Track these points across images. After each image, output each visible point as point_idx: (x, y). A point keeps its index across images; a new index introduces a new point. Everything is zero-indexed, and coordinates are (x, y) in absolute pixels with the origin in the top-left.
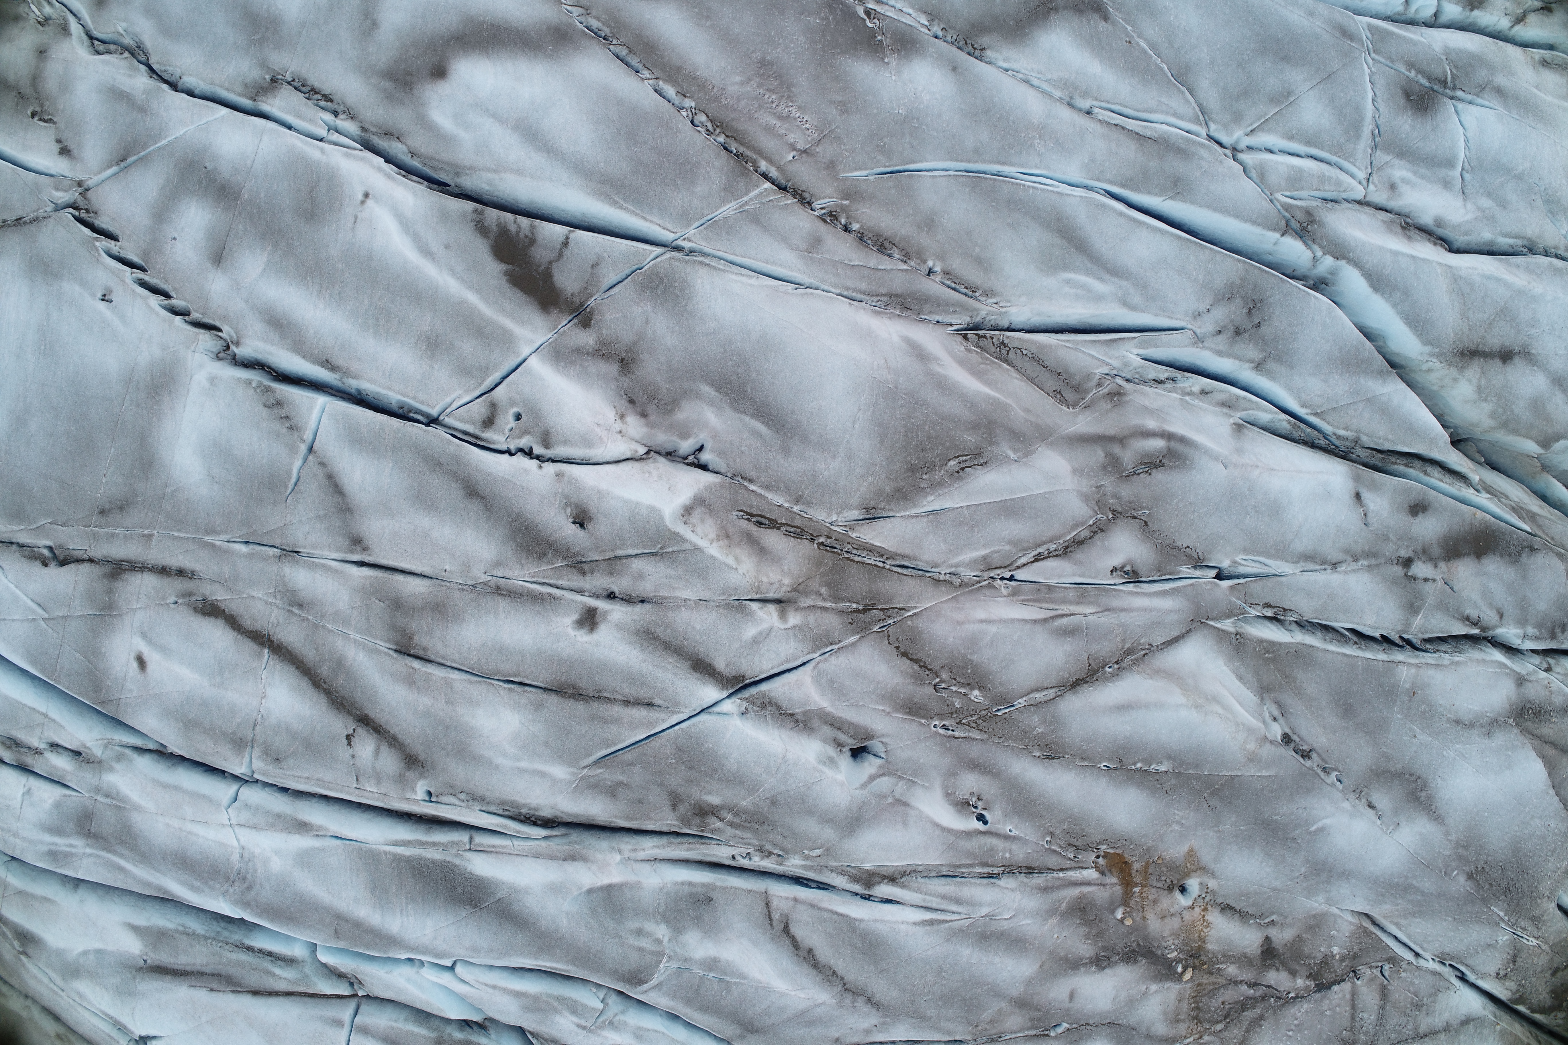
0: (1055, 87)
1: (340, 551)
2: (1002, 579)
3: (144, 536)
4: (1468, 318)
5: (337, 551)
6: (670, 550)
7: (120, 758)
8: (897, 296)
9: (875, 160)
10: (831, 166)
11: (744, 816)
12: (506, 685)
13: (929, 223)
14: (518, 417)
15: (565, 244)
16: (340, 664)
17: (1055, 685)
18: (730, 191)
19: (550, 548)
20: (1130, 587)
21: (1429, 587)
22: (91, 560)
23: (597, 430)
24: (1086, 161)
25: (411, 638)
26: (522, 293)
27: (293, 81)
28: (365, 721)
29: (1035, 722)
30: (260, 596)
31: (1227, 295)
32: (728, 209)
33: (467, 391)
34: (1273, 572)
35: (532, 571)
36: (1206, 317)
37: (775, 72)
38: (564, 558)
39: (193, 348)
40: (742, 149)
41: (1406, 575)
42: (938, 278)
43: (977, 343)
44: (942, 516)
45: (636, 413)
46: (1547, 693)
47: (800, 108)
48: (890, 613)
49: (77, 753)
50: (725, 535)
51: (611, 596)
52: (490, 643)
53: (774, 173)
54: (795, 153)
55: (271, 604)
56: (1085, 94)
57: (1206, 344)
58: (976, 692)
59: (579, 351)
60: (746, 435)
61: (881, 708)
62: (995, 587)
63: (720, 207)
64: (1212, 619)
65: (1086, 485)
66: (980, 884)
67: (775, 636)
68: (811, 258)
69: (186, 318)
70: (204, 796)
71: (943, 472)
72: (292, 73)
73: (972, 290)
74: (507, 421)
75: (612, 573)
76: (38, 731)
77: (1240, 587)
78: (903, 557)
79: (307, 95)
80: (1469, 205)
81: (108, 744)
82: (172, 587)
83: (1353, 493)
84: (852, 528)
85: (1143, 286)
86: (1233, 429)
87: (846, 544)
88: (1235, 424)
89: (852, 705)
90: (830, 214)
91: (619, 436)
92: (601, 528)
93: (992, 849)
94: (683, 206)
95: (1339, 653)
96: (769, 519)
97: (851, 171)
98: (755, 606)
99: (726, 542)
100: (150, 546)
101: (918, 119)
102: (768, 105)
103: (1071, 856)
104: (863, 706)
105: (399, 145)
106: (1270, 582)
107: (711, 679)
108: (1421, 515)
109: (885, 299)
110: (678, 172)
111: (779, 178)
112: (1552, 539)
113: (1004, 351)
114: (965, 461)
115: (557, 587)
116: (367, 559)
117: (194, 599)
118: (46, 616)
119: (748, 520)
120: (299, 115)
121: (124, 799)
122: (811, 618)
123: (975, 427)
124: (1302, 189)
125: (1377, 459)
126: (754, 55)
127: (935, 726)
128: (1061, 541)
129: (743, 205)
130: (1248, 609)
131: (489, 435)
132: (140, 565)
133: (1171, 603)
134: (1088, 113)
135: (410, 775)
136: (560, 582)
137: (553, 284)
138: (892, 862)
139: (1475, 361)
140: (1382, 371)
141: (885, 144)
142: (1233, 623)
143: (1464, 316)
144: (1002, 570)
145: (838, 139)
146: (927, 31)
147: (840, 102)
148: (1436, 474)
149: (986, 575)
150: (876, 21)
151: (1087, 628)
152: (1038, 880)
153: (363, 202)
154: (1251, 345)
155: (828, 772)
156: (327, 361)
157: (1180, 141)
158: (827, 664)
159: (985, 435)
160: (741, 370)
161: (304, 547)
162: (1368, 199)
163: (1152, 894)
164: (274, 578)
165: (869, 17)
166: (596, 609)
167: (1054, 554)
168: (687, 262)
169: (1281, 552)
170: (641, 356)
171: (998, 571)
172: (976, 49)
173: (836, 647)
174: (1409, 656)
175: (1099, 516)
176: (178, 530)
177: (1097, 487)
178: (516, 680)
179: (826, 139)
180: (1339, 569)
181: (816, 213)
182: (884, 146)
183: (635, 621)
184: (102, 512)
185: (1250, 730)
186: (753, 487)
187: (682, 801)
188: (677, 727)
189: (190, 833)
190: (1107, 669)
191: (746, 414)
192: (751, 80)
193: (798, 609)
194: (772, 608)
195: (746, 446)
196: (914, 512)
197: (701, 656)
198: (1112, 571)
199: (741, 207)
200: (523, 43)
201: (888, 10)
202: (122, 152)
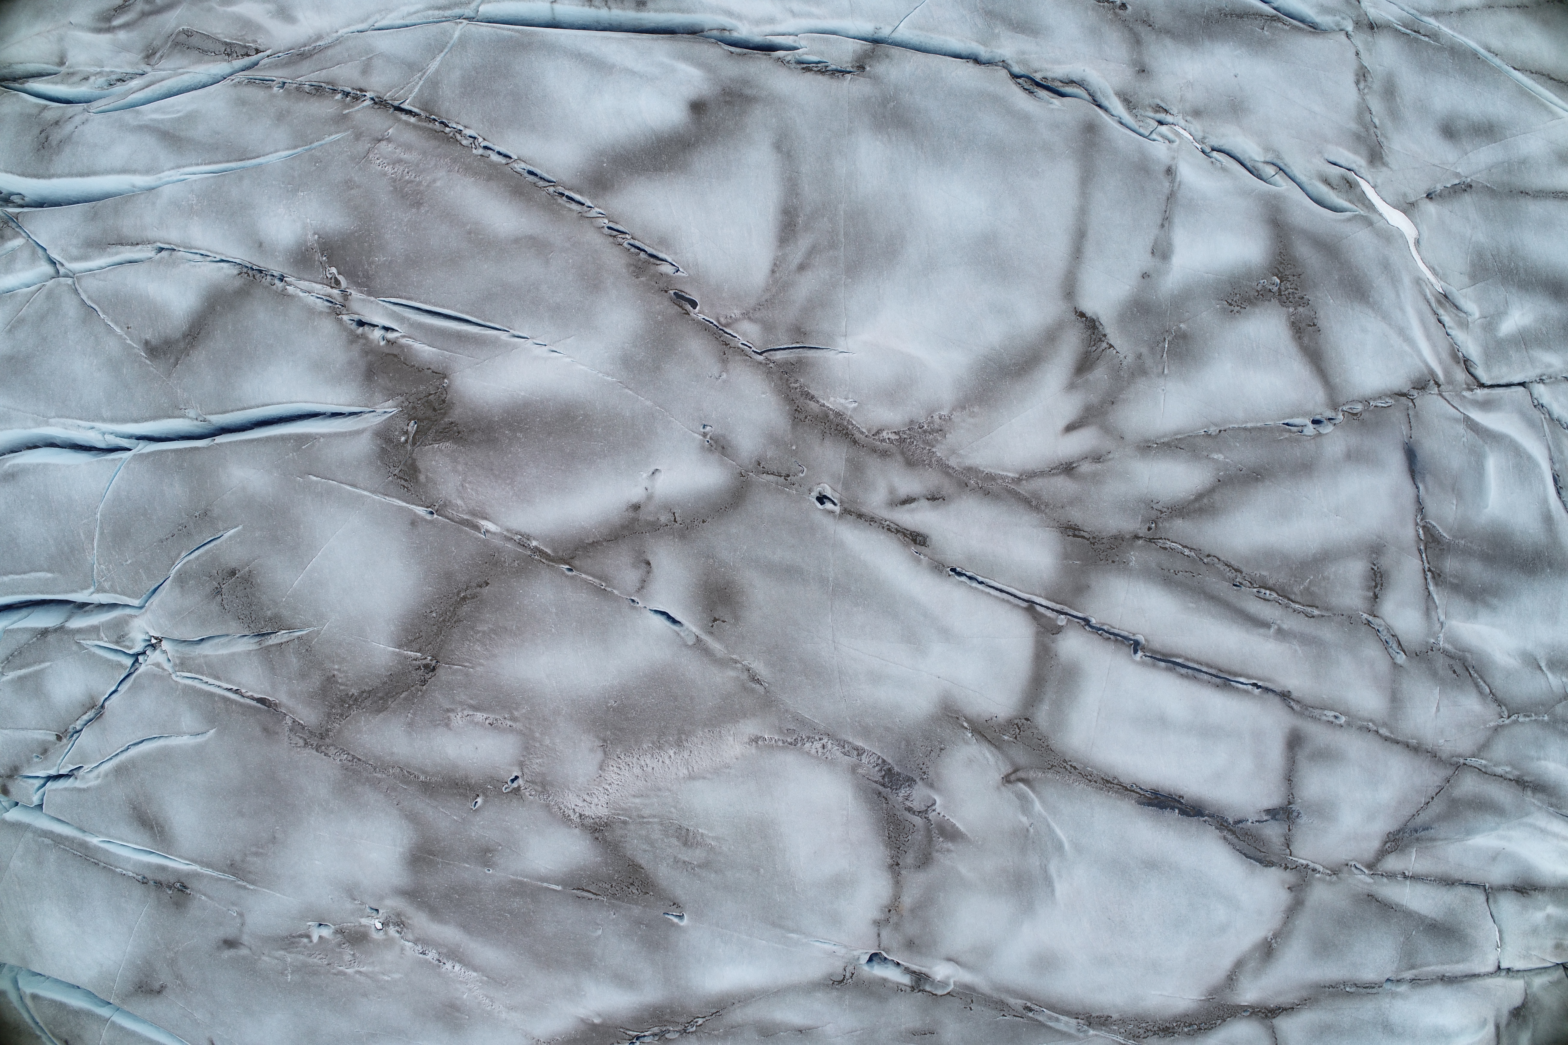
0: (182, 258)
8: (307, 59)
9: (323, 151)
10: (358, 136)
13: (281, 117)
18: (434, 83)
27: (843, 75)
31: (62, 144)
32: (433, 67)
36: (78, 123)
37: (408, 199)
40: (431, 125)
42: (277, 84)
43: (248, 49)
47: (385, 174)
53: (404, 117)
54: (387, 136)
56: (160, 261)
63: (439, 65)
68: (367, 53)
72: (845, 81)
73: (251, 82)
79: (828, 69)
85: (124, 126)
86: (67, 60)
90: (358, 99)
94: (466, 52)
97: (342, 137)
101: (288, 191)
102: (411, 168)
110: (476, 82)
111: (398, 114)
129: (422, 76)
134: (160, 249)
141: (315, 165)
145: (352, 158)
146: (286, 279)
147: (352, 189)
150: (329, 276)
157: (92, 255)
165: (336, 280)
172: (246, 273)
179: (363, 156)
181: (368, 96)
192: (428, 186)
199: (424, 73)
200: (628, 159)
201: (321, 290)
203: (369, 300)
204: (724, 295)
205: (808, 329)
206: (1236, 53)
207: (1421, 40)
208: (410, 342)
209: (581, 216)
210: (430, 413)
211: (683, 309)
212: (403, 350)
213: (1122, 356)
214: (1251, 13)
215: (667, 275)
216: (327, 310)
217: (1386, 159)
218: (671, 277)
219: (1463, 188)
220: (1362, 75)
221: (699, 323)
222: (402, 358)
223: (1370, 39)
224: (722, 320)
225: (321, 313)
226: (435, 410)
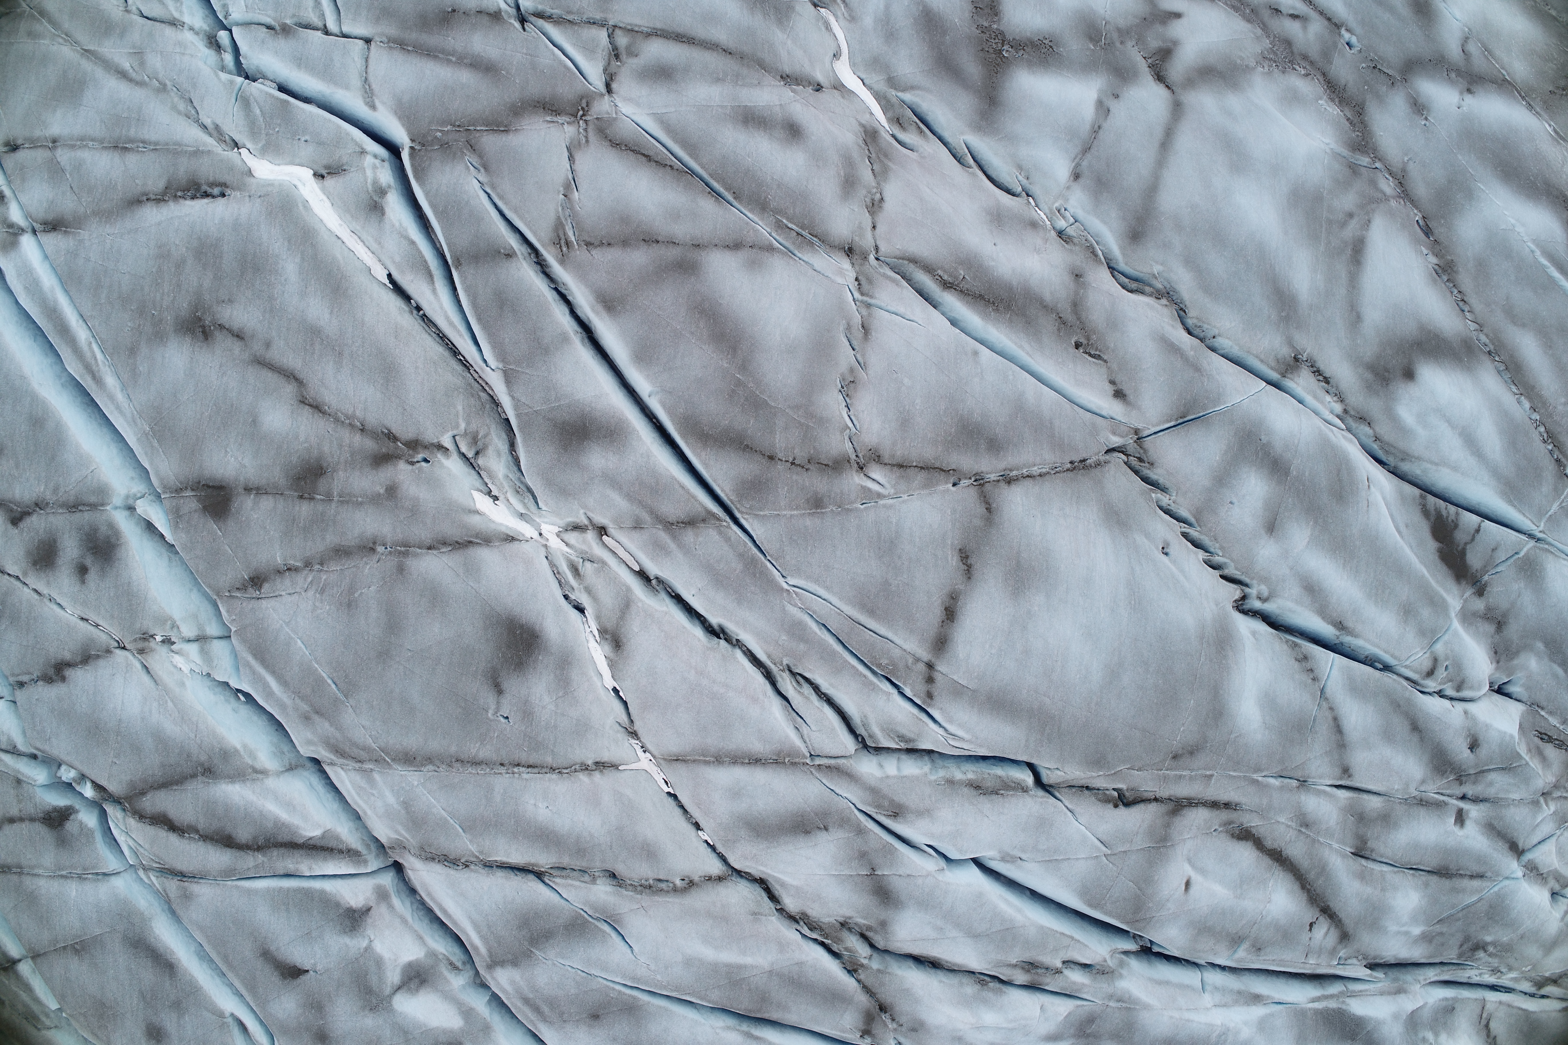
1: (1335, 779)
3: (1206, 776)
5: (1330, 778)
6: (1513, 765)
12: (1410, 872)
14: (1446, 669)
15: (1478, 530)
16: (1323, 869)
18: (1556, 493)
19: (1451, 768)
22: (1157, 800)
25: (1364, 844)
26: (1446, 567)
27: (1308, 361)
28: (1326, 910)
30: (1282, 821)
32: (1557, 507)
35: (1438, 785)
38: (1455, 774)
49: (1091, 967)
51: (1463, 797)
55: (1288, 826)
59: (1476, 615)
63: (1553, 505)
67: (1545, 821)
69: (1220, 572)
72: (1308, 354)
74: (1441, 673)
79: (1315, 376)
81: (1114, 953)
92: (1482, 751)
96: (1549, 736)
98: (1541, 800)
100: (1209, 785)
105: (1367, 429)
115: (1449, 796)
116: (1350, 784)
117: (1233, 827)
118: (1109, 853)
119: (1540, 737)
120: (1316, 397)
121: (1135, 1002)
122: (1558, 804)
132: (1197, 802)
135: (1338, 947)
136: (1446, 791)
137: (1465, 561)
158: (1562, 836)
160: (1563, 634)
161: (1314, 778)
166: (1461, 810)
170: (1510, 620)
176: (1234, 771)
178: (1417, 867)
183: (1484, 816)
184: (1175, 757)
189: (1187, 1020)
191: (1556, 663)
193: (1554, 799)
195: (1546, 683)
197: (1514, 839)
200: (1453, 354)
202: (1182, 409)
204: (1399, 223)
205: (1348, 170)
206: (993, 263)
207: (797, 226)
209: (1480, 327)
211: (1425, 222)
213: (1136, 48)
214: (972, 297)
215: (1433, 254)
217: (862, 130)
218: (1431, 252)
219: (788, 79)
220: (875, 206)
221: (1417, 208)
223: (857, 239)
224: (1402, 202)
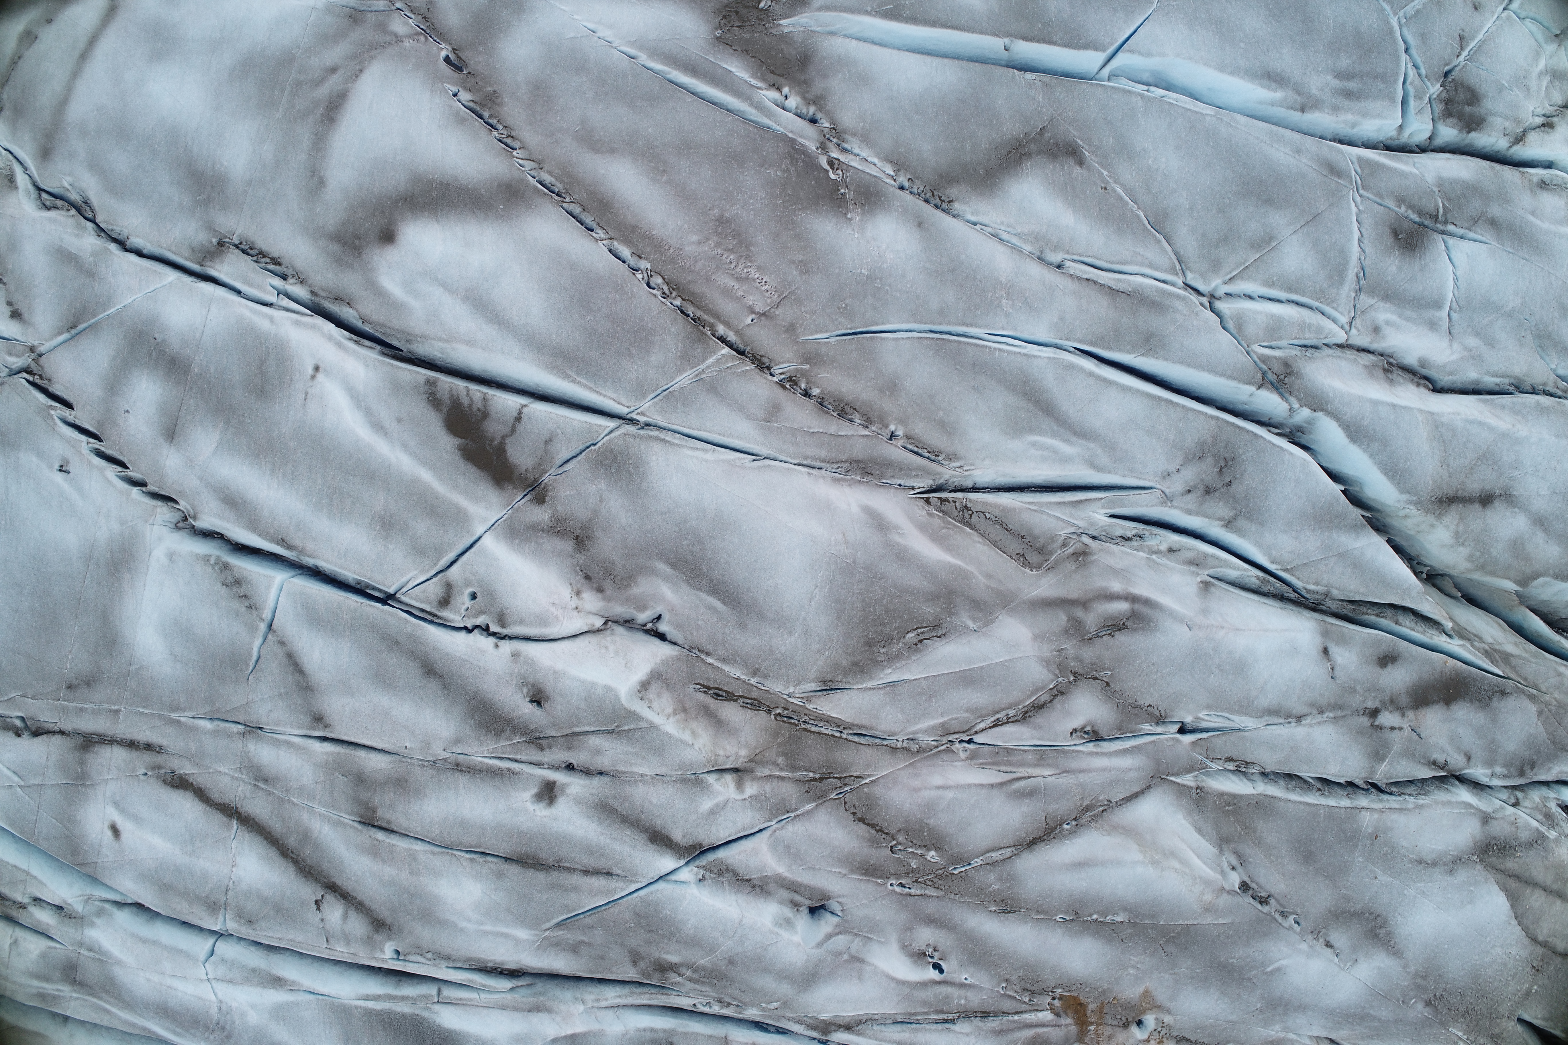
0: (1026, 241)
1: (303, 728)
2: (961, 741)
3: (111, 711)
4: (1448, 465)
5: (299, 728)
6: (626, 728)
7: (100, 913)
8: (858, 462)
9: (836, 323)
10: (791, 329)
11: (703, 973)
12: (468, 856)
13: (892, 387)
14: (474, 596)
15: (518, 419)
16: (306, 836)
17: (1011, 844)
18: (686, 359)
19: (508, 725)
20: (1090, 747)
21: (1395, 736)
22: (62, 732)
23: (553, 609)
24: (1055, 320)
25: (374, 812)
26: (476, 468)
27: (241, 243)
28: (332, 888)
29: (992, 880)
30: (227, 771)
31: (1198, 455)
32: (685, 378)
33: (422, 572)
34: (1237, 726)
35: (491, 748)
36: (1176, 477)
37: (733, 231)
38: (522, 735)
39: (151, 521)
40: (699, 313)
41: (1372, 725)
42: (900, 443)
43: (939, 507)
44: (900, 688)
45: (592, 588)
46: (1513, 829)
47: (759, 268)
48: (847, 780)
49: (60, 908)
50: (682, 709)
51: (570, 767)
52: (451, 818)
53: (732, 337)
54: (753, 316)
55: (237, 779)
56: (1056, 248)
57: (1174, 503)
58: (933, 853)
59: (534, 528)
60: (703, 610)
61: (838, 870)
62: (953, 751)
63: (676, 376)
64: (1173, 775)
65: (1047, 650)
66: (936, 1030)
67: (732, 807)
68: (769, 428)
69: (144, 489)
70: (182, 951)
71: (900, 645)
72: (239, 236)
73: (934, 455)
74: (463, 601)
75: (569, 748)
76: (21, 887)
77: (1202, 742)
78: (860, 727)
79: (255, 258)
80: (1456, 346)
81: (88, 899)
82: (141, 761)
83: (1321, 648)
84: (809, 700)
85: (1111, 448)
86: (1200, 588)
87: (802, 715)
88: (1202, 582)
89: (809, 868)
90: (790, 379)
91: (575, 613)
92: (558, 707)
93: (947, 997)
94: (637, 378)
95: (1301, 803)
96: (725, 691)
97: (812, 335)
98: (711, 779)
99: (683, 715)
100: (117, 721)
101: (881, 280)
102: (726, 266)
103: (1027, 999)
104: (820, 869)
105: (350, 310)
106: (1233, 737)
107: (668, 850)
108: (1390, 665)
109: (845, 465)
110: (632, 340)
111: (738, 343)
112: (1525, 679)
113: (967, 515)
114: (924, 633)
115: (516, 761)
116: (329, 735)
117: (163, 771)
118: (22, 783)
119: (705, 692)
120: (246, 282)
121: (106, 954)
122: (768, 787)
123: (934, 598)
124: (1281, 338)
125: (1348, 610)
126: (711, 212)
127: (891, 885)
128: (1020, 707)
129: (700, 373)
130: (1209, 763)
131: (445, 613)
132: (109, 739)
133: (1131, 761)
134: (1059, 267)
135: (378, 937)
136: (518, 757)
137: (506, 459)
138: (848, 1012)
139: (1454, 507)
140: (1356, 525)
141: (846, 305)
142: (1194, 777)
143: (1444, 463)
144: (961, 735)
145: (799, 301)
146: (892, 182)
147: (801, 261)
148: (1408, 623)
149: (944, 740)
150: (839, 172)
151: (1045, 789)
152: (993, 1023)
153: (313, 377)
154: (1221, 503)
155: (785, 934)
156: (283, 540)
157: (1155, 294)
158: (784, 831)
159: (944, 606)
160: (696, 549)
161: (267, 724)
162: (1349, 342)
163: (1108, 1030)
164: (239, 754)
165: (832, 168)
166: (554, 783)
167: (1012, 719)
168: (641, 437)
169: (1245, 707)
170: (596, 534)
171: (957, 736)
172: (943, 201)
173: (792, 815)
174: (1373, 801)
175: (1060, 679)
176: (144, 707)
177: (1058, 651)
178: (478, 850)
179: (786, 301)
180: (1303, 722)
181: (775, 379)
182: (845, 308)
183: (593, 794)
184: (70, 687)
185: (1207, 883)
186: (710, 660)
187: (643, 959)
188: (635, 895)
189: (170, 987)
190: (1065, 826)
191: (702, 591)
192: (708, 239)
193: (755, 779)
194: (729, 778)
195: (703, 620)
196: (871, 684)
197: (658, 829)
198: (1071, 733)
199: (697, 375)
200: (474, 203)
201: (852, 160)
202: (72, 318)
203: (795, 134)
204: (414, 60)
205: (346, 20)
208: (753, 82)
209: (539, 164)
210: (743, 11)
211: (457, 54)
212: (762, 75)
215: (465, 89)
216: (847, 137)
218: (461, 86)
221: (445, 41)
222: (764, 68)
224: (422, 38)
225: (854, 134)
226: (737, 12)
